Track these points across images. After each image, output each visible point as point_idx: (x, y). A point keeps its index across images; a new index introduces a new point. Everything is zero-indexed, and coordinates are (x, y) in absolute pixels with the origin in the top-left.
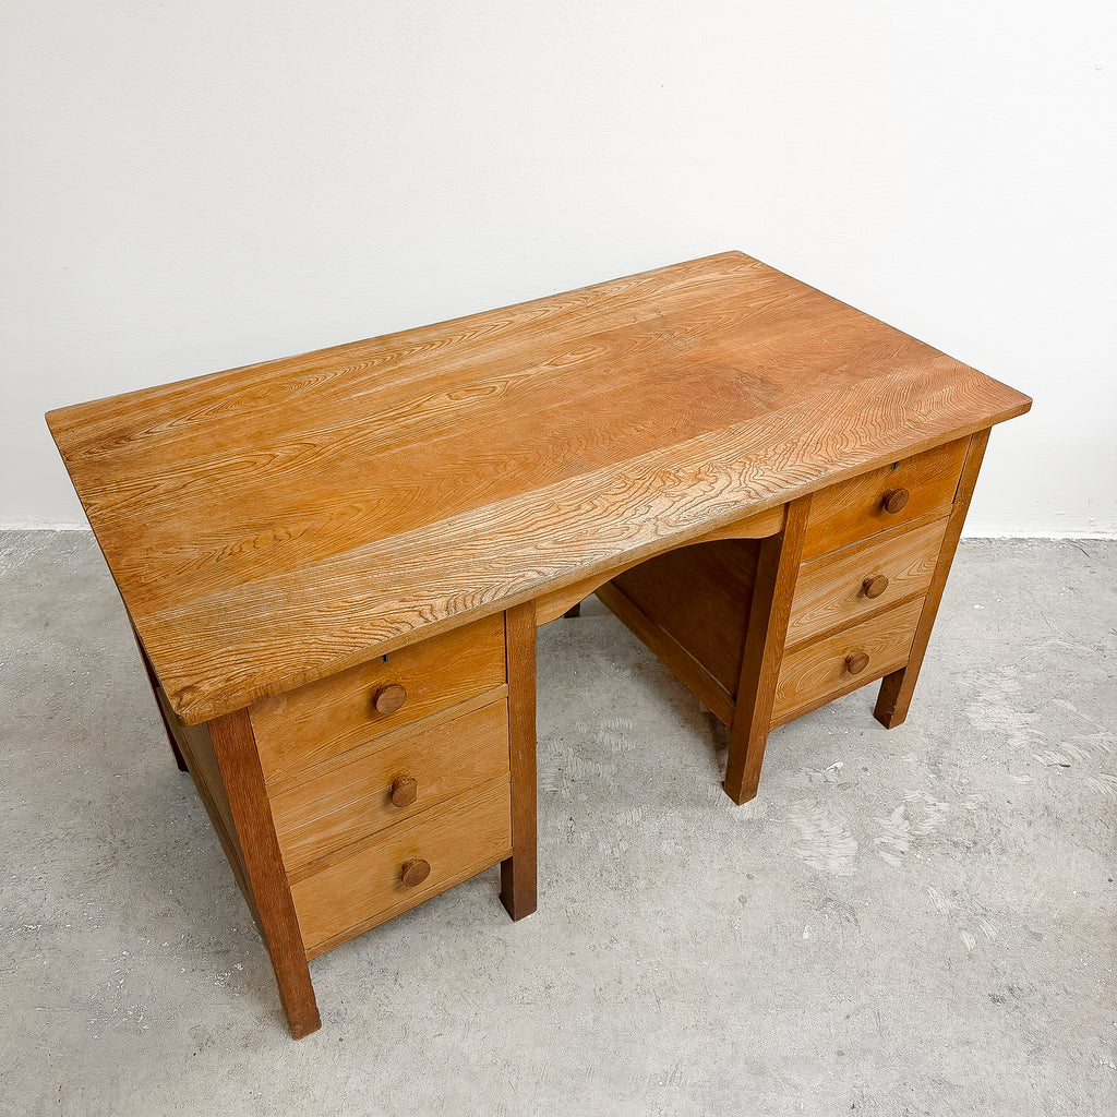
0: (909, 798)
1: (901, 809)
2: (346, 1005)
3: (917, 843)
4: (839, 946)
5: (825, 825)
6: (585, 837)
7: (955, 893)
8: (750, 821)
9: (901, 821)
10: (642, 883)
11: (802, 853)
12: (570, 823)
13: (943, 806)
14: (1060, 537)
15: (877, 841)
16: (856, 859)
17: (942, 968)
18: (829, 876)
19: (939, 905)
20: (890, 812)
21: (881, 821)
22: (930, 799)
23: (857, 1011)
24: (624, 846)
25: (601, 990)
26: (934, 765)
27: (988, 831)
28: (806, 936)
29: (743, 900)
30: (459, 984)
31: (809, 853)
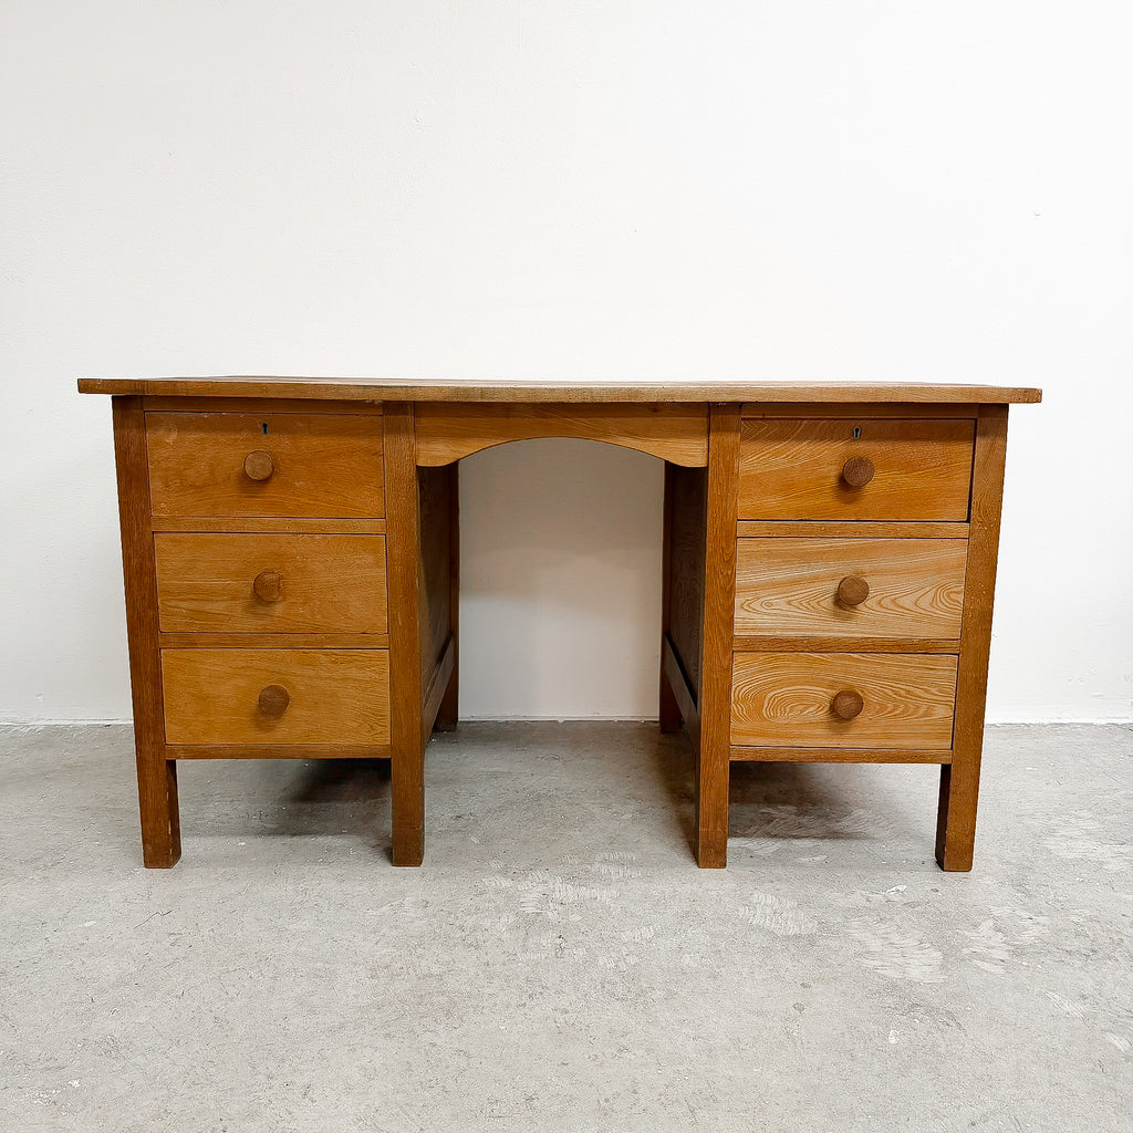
0: (997, 912)
1: (990, 923)
2: (226, 1123)
3: (1018, 952)
4: (942, 1050)
5: (895, 938)
6: (581, 952)
7: (1084, 997)
8: (798, 937)
9: (992, 933)
10: (659, 994)
11: (870, 964)
12: (558, 941)
13: (1041, 919)
14: (1103, 722)
15: (965, 951)
16: (942, 967)
17: (1093, 1071)
18: (910, 983)
19: (1067, 1008)
20: (976, 926)
21: (967, 933)
22: (1025, 915)
23: (985, 1118)
24: (632, 960)
25: (607, 1100)
26: (1020, 885)
27: (1108, 941)
28: (893, 1041)
29: (799, 1008)
30: (399, 1097)
31: (880, 963)
